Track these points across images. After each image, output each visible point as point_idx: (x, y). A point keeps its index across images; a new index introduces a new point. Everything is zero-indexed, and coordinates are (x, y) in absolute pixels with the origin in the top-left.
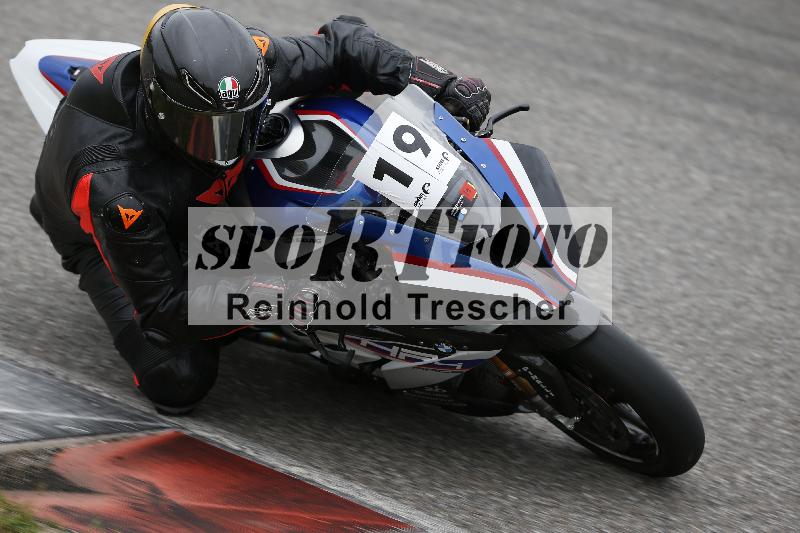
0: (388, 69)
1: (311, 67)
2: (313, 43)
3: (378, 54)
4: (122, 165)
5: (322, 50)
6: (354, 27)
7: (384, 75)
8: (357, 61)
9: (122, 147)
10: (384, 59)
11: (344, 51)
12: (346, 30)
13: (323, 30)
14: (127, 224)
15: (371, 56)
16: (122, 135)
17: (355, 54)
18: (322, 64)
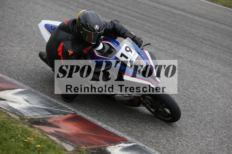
0: (123, 32)
1: (107, 28)
2: (109, 24)
3: (121, 29)
4: (70, 42)
5: (110, 25)
6: (117, 22)
7: (122, 33)
8: (117, 29)
9: (70, 38)
10: (122, 30)
11: (115, 26)
12: (115, 22)
13: (111, 22)
14: (70, 54)
15: (120, 29)
16: (71, 36)
17: (117, 28)
18: (110, 28)
